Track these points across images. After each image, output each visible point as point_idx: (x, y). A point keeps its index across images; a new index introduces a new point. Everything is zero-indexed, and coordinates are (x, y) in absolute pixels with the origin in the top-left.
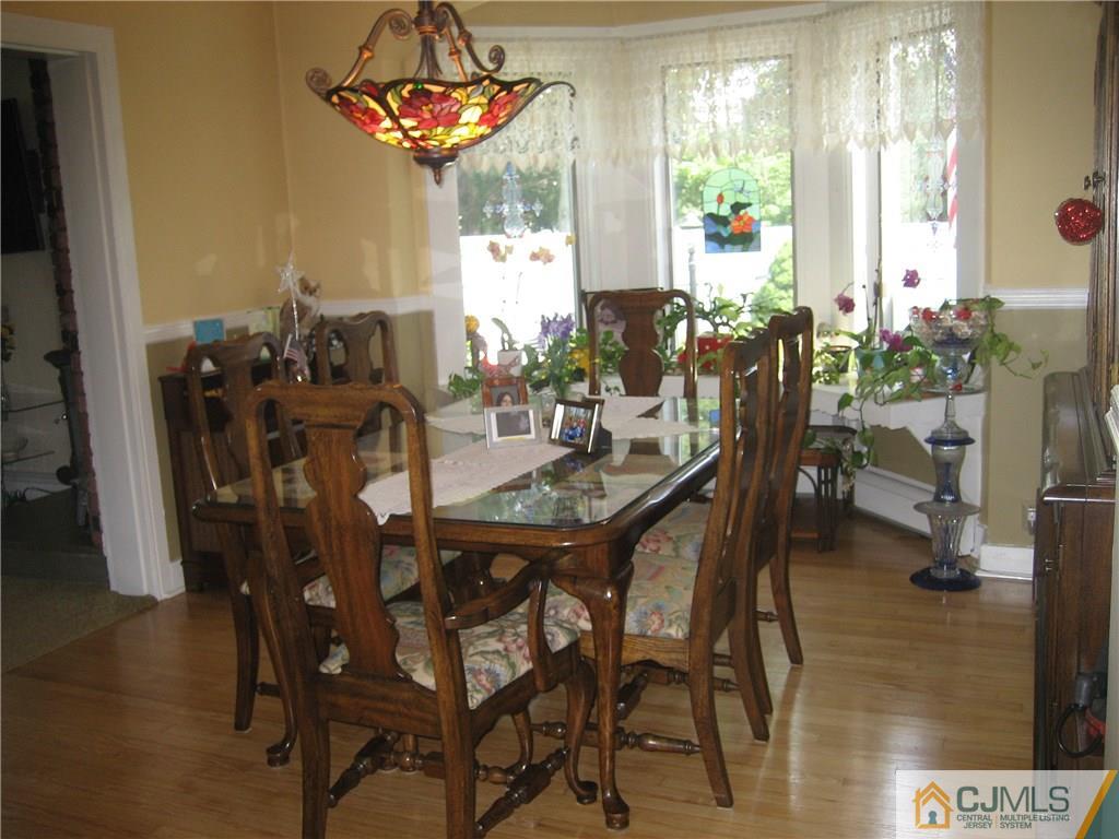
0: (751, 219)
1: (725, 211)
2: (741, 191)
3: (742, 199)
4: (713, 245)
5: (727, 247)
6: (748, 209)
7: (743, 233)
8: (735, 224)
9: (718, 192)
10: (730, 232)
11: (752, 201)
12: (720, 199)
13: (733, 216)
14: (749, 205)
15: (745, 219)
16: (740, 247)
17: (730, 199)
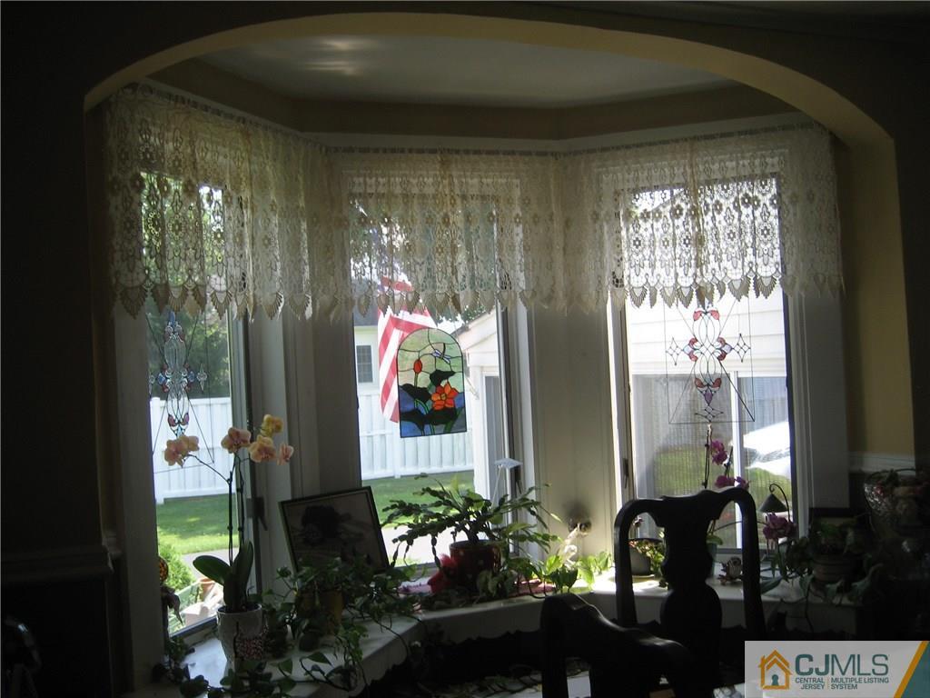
0: (454, 390)
1: (423, 381)
2: (442, 356)
3: (444, 367)
4: (411, 425)
5: (427, 427)
6: (451, 380)
7: (445, 408)
8: (435, 398)
9: (414, 356)
10: (430, 408)
11: (454, 370)
12: (418, 367)
13: (434, 387)
14: (452, 373)
15: (447, 391)
16: (442, 427)
17: (429, 365)
